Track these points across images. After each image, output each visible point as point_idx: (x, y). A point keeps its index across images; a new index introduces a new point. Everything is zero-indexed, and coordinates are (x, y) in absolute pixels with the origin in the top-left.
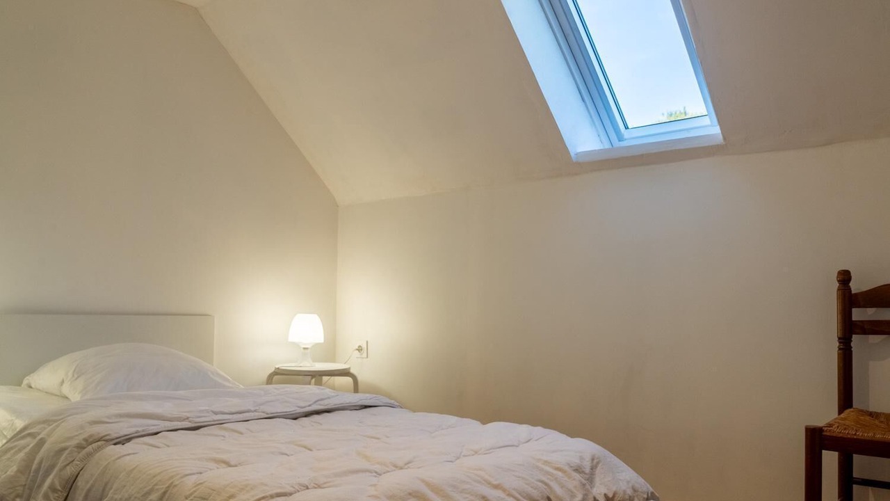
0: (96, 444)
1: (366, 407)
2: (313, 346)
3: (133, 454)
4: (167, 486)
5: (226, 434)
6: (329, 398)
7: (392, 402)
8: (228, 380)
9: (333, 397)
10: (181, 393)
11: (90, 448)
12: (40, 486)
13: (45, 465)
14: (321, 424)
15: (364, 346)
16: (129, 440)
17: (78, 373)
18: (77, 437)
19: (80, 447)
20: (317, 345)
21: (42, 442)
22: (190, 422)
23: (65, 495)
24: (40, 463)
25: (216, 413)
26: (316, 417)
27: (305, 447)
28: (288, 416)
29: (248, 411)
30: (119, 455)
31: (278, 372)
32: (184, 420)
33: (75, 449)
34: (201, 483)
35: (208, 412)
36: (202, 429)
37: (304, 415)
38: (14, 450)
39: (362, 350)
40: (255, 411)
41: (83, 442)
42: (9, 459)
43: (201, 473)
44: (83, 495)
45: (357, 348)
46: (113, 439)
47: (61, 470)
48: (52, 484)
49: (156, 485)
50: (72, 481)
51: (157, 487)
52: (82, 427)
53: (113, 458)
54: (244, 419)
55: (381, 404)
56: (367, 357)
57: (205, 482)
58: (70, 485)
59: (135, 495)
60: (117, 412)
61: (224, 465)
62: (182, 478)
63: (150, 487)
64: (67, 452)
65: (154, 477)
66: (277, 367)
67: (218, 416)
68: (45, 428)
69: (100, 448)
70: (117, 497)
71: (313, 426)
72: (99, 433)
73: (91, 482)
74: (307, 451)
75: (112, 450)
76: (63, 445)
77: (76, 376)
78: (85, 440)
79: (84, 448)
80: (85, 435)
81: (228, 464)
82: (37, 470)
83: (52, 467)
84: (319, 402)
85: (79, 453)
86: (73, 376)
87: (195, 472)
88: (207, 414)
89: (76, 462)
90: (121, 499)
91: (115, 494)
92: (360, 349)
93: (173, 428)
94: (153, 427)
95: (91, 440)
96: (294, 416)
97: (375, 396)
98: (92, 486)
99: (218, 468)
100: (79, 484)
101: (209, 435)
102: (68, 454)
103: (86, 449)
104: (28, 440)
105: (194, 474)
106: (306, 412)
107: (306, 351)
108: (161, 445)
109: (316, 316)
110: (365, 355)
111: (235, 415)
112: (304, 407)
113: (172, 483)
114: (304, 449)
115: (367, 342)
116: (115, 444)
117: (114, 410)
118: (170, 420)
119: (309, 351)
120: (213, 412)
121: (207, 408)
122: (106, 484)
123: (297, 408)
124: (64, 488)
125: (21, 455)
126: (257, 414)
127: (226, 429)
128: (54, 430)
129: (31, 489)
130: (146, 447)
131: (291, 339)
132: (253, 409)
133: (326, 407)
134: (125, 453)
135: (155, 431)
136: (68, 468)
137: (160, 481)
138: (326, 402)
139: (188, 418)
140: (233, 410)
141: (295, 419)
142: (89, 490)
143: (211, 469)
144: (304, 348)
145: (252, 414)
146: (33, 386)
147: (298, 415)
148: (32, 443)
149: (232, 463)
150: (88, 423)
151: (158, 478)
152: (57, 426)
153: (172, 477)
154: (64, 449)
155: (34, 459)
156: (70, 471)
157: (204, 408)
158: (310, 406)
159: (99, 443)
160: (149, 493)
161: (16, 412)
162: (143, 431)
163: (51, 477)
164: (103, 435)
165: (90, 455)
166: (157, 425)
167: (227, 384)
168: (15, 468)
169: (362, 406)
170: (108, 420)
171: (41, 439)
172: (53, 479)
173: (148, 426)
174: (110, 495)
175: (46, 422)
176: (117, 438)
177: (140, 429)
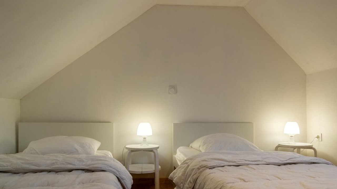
0: (203, 168)
1: (314, 163)
2: (295, 135)
3: (214, 173)
4: (221, 186)
5: (249, 169)
6: (296, 158)
7: (328, 162)
8: (257, 148)
9: (297, 157)
10: (236, 152)
11: (201, 170)
12: (187, 180)
13: (189, 173)
14: (290, 169)
15: (320, 136)
16: (214, 168)
17: (205, 143)
18: (198, 165)
19: (199, 169)
20: (296, 135)
21: (189, 166)
22: (236, 163)
23: (194, 184)
24: (187, 173)
25: (246, 161)
26: (289, 166)
27: (278, 178)
28: (276, 164)
29: (259, 161)
30: (209, 173)
31: (279, 146)
32: (234, 162)
33: (197, 169)
34: (232, 187)
35: (243, 160)
36: (240, 166)
37: (283, 164)
38: (182, 168)
39: (319, 137)
40: (262, 161)
41: (199, 167)
42: (180, 170)
43: (234, 183)
44: (198, 185)
45: (317, 136)
46: (209, 167)
47: (193, 176)
48: (190, 180)
49: (218, 185)
50: (196, 180)
51: (219, 186)
52: (200, 162)
53: (207, 174)
54: (257, 164)
55: (321, 162)
56: (322, 141)
57: (233, 186)
58: (195, 181)
59: (212, 188)
60: (211, 157)
61: (243, 181)
62: (227, 184)
63: (216, 186)
64: (195, 170)
65: (218, 182)
66: (279, 144)
67: (247, 162)
68: (190, 161)
69: (204, 170)
70: (207, 188)
71: (286, 169)
72: (204, 164)
73: (201, 181)
74: (279, 179)
75: (208, 171)
76: (194, 167)
77: (204, 144)
78: (200, 166)
79: (200, 169)
80: (200, 165)
81: (245, 181)
82: (187, 175)
83: (190, 175)
84: (291, 159)
85: (198, 171)
86: (203, 144)
87: (232, 182)
88: (242, 161)
89: (197, 174)
90: (208, 188)
91: (207, 187)
92: (318, 137)
93: (230, 165)
94: (222, 164)
95: (202, 167)
96: (279, 164)
97: (319, 158)
98: (201, 182)
99: (240, 182)
100: (198, 181)
101: (242, 169)
102: (195, 171)
103: (200, 170)
104: (186, 164)
105: (231, 183)
106: (285, 163)
107: (292, 137)
108: (224, 171)
109: (296, 123)
110: (320, 140)
111: (253, 162)
112: (284, 161)
113: (223, 185)
114: (277, 178)
115: (321, 134)
116: (209, 169)
117: (210, 157)
118: (229, 162)
119: (293, 137)
120: (245, 160)
121: (243, 158)
122: (205, 183)
123: (280, 161)
124: (193, 182)
125: (183, 169)
126: (262, 162)
127: (249, 167)
128: (192, 162)
129: (185, 181)
130: (219, 171)
131: (285, 132)
132: (261, 160)
133: (294, 162)
134: (212, 172)
135: (223, 165)
136: (195, 175)
137: (220, 184)
138: (294, 159)
139: (235, 162)
140: (253, 160)
141: (279, 166)
142: (200, 184)
143: (238, 182)
144: (291, 136)
145: (260, 162)
146: (192, 147)
147: (281, 164)
148: (186, 165)
149: (246, 181)
150: (201, 160)
151: (219, 183)
152: (193, 161)
153: (223, 183)
154: (194, 169)
155: (186, 171)
156: (195, 176)
157: (241, 158)
158: (286, 160)
159: (204, 168)
160: (216, 188)
161: (185, 155)
162: (219, 165)
163: (190, 178)
164: (206, 165)
165: (201, 172)
166: (224, 163)
167: (256, 150)
168: (181, 174)
169: (311, 162)
170: (208, 160)
171: (189, 165)
172: (190, 179)
173: (221, 163)
174: (205, 187)
175: (191, 159)
176: (210, 167)
177: (217, 164)
